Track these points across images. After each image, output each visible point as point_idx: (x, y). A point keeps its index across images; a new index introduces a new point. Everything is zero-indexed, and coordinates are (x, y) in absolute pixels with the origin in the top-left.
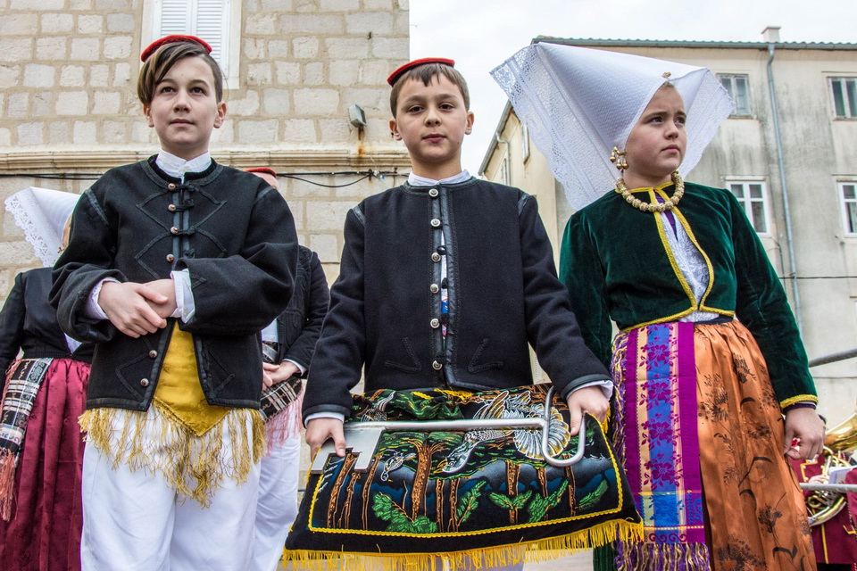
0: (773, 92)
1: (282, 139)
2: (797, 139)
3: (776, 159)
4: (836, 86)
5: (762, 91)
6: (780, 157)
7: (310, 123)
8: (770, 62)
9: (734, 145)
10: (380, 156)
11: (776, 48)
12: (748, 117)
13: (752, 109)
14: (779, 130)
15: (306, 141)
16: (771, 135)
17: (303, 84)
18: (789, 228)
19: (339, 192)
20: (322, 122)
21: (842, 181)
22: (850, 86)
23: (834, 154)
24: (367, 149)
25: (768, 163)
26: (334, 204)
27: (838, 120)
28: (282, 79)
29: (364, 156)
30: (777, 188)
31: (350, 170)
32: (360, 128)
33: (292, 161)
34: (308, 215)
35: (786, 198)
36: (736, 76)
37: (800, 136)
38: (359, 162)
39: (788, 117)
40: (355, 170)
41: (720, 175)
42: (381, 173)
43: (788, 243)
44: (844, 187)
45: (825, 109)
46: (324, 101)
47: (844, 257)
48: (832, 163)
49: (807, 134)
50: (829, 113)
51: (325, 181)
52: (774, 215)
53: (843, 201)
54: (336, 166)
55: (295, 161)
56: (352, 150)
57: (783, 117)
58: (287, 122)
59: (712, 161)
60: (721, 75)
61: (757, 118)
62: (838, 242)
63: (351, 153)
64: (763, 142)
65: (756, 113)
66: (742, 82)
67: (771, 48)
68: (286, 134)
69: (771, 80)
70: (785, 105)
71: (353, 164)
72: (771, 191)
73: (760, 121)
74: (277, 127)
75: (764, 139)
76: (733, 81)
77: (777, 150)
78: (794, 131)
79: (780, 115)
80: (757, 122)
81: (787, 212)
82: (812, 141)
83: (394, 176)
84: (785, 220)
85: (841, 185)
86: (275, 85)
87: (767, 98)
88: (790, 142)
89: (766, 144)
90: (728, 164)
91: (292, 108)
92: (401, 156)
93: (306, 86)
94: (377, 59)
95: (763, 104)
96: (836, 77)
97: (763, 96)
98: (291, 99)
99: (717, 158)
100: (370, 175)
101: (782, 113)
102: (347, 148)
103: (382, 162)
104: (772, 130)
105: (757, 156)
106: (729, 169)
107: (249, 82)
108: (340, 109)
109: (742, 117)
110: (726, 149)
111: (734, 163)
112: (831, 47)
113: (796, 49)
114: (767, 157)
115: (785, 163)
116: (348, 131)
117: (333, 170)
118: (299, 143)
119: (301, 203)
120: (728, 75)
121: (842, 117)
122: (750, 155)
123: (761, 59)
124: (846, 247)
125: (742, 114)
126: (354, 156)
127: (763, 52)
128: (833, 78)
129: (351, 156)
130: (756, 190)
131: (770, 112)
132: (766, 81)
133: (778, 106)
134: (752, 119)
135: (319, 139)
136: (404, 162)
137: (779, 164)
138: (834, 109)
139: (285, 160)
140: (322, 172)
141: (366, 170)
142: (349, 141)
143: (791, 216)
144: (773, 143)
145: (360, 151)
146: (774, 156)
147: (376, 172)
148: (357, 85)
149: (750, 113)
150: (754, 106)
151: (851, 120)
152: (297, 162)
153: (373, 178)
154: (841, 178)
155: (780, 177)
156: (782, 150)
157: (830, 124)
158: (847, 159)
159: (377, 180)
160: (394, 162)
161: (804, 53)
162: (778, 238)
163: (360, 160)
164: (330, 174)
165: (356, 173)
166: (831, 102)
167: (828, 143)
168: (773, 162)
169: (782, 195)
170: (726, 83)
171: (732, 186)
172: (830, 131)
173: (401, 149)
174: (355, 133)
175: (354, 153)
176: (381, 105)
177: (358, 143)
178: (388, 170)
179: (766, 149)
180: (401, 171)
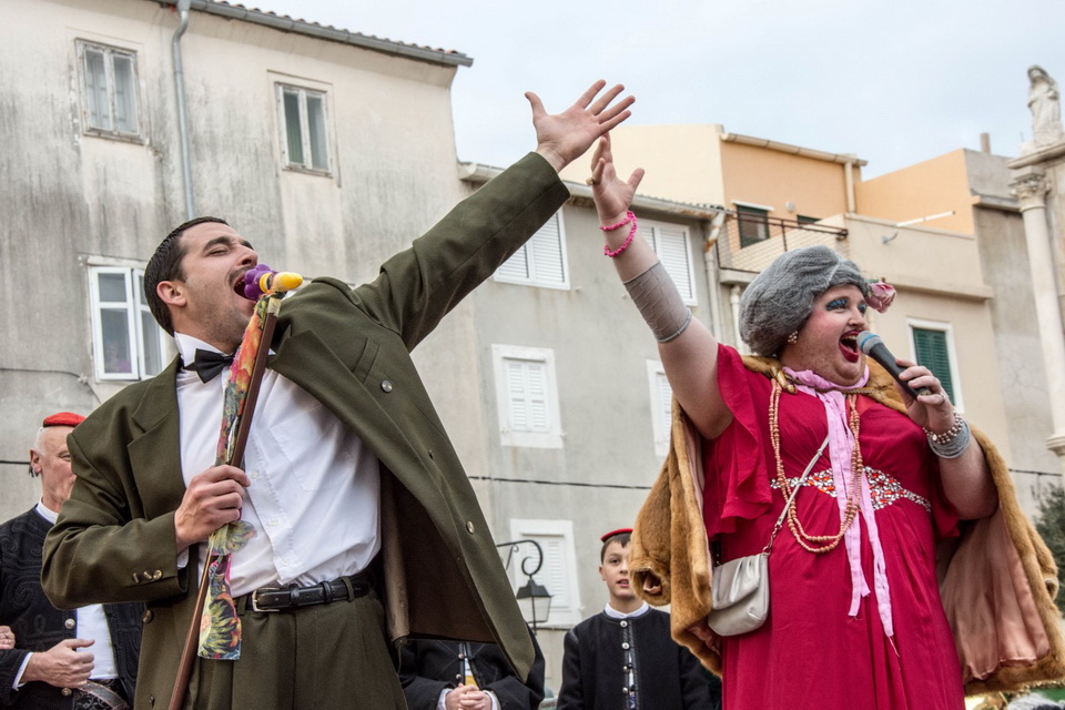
0: (183, 98)
2: (220, 196)
4: (291, 102)
5: (161, 91)
8: (179, 35)
9: (105, 193)
11: (193, 9)
12: (133, 140)
13: (141, 124)
14: (190, 173)
16: (175, 182)
22: (314, 105)
23: (283, 235)
27: (291, 169)
36: (113, 49)
37: (227, 192)
39: (206, 152)
41: (76, 253)
45: (271, 146)
49: (238, 188)
50: (277, 155)
57: (197, 150)
59: (63, 221)
60: (87, 42)
61: (151, 144)
64: (160, 195)
65: (149, 134)
66: (124, 63)
67: (184, 5)
69: (178, 71)
70: (201, 127)
73: (156, 152)
75: (163, 188)
76: (108, 60)
77: (186, 214)
78: (217, 179)
79: (195, 146)
80: (151, 153)
82: (247, 205)
87: (170, 106)
88: (207, 201)
89: (165, 200)
90: (94, 231)
95: (161, 116)
96: (290, 86)
97: (163, 102)
99: (72, 215)
101: (195, 141)
104: (178, 173)
105: (149, 221)
106: (95, 242)
109: (122, 139)
110: (90, 199)
111: (105, 231)
112: (287, 25)
113: (227, 18)
120: (99, 45)
121: (298, 165)
122: (135, 218)
123: (161, 24)
125: (124, 132)
127: (167, 11)
128: (286, 86)
131: (175, 137)
132: (169, 71)
133: (190, 128)
134: (141, 145)
138: (285, 146)
144: (177, 197)
149: (139, 133)
150: (145, 118)
151: (312, 173)
157: (277, 176)
158: (303, 247)
161: (239, 27)
166: (280, 134)
167: (274, 212)
170: (93, 60)
171: (102, 277)
172: (278, 189)
179: (165, 210)
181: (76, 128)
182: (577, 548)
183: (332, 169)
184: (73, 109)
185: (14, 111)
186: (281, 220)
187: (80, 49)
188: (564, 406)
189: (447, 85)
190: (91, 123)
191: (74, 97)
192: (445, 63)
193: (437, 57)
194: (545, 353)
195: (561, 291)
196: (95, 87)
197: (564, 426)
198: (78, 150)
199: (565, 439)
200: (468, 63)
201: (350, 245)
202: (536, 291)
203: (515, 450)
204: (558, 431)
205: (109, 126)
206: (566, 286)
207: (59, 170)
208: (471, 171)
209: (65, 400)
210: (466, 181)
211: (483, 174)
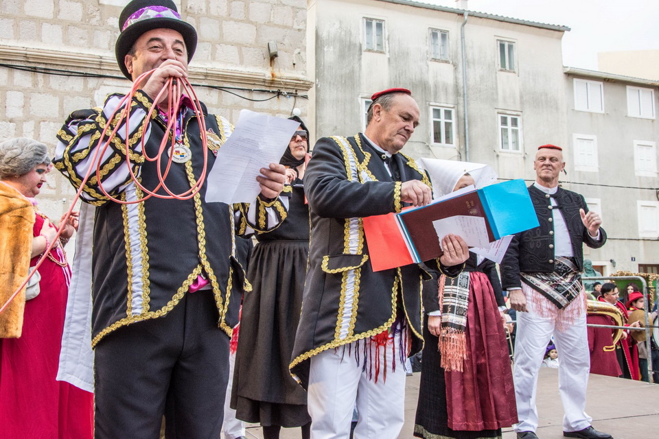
0: (463, 46)
1: (214, 59)
2: (476, 81)
3: (462, 93)
4: (502, 46)
5: (457, 44)
6: (465, 92)
7: (235, 49)
8: (464, 25)
9: (436, 81)
10: (287, 81)
11: (469, 15)
12: (447, 62)
13: (449, 56)
14: (465, 73)
15: (231, 63)
16: (460, 76)
17: (229, 17)
18: (467, 142)
19: (256, 105)
20: (243, 49)
21: (500, 113)
22: (510, 47)
23: (497, 94)
24: (277, 74)
25: (457, 96)
27: (501, 70)
28: (213, 11)
29: (276, 79)
30: (461, 114)
31: (264, 89)
32: (273, 57)
33: (222, 78)
35: (466, 121)
36: (441, 31)
37: (478, 79)
38: (272, 83)
39: (471, 65)
40: (268, 90)
41: (426, 101)
42: (288, 93)
43: (466, 152)
44: (502, 117)
45: (494, 62)
46: (245, 33)
47: (498, 165)
48: (495, 100)
49: (482, 78)
50: (496, 66)
51: (246, 95)
52: (458, 133)
53: (500, 126)
54: (255, 84)
55: (224, 78)
56: (266, 73)
57: (468, 65)
58: (217, 46)
59: (422, 90)
60: (432, 29)
61: (452, 63)
62: (495, 155)
63: (267, 76)
64: (455, 81)
65: (452, 59)
66: (445, 35)
67: (466, 14)
68: (217, 55)
69: (463, 37)
70: (470, 56)
71: (267, 85)
72: (458, 116)
73: (454, 66)
74: (210, 49)
75: (456, 78)
76: (439, 35)
77: (463, 87)
78: (475, 75)
79: (467, 63)
80: (452, 66)
81: (467, 131)
82: (485, 83)
83: (295, 96)
84: (465, 136)
85: (500, 116)
86: (209, 16)
87: (460, 49)
88: (471, 82)
89: (457, 82)
90: (432, 94)
91: (221, 35)
92: (302, 82)
93: (232, 19)
94: (284, 5)
95: (456, 53)
96: (502, 41)
97: (457, 48)
98: (221, 28)
99: (425, 89)
100: (279, 93)
101: (468, 62)
102: (264, 72)
103: (288, 85)
104: (461, 73)
105: (451, 90)
106: (433, 98)
107: (188, 10)
108: (257, 41)
109: (443, 62)
110: (431, 83)
111: (436, 93)
112: (502, 19)
113: (481, 18)
114: (457, 93)
115: (468, 97)
116: (263, 58)
117: (253, 88)
118: (227, 63)
119: (228, 111)
120: (437, 30)
121: (504, 69)
122: (446, 89)
123: (458, 21)
124: (500, 158)
125: (443, 59)
126: (269, 79)
127: (460, 16)
128: (500, 41)
129: (267, 78)
130: (448, 114)
131: (461, 60)
132: (460, 37)
133: (466, 57)
134: (449, 63)
135: (242, 63)
136: (303, 87)
137: (464, 97)
138: (500, 63)
139: (218, 76)
140: (244, 88)
141: (276, 90)
142: (263, 66)
143: (469, 134)
144: (461, 82)
145: (273, 75)
146: (461, 91)
147: (284, 92)
148: (269, 23)
149: (449, 59)
150: (451, 54)
151: (509, 72)
152: (227, 78)
153: (280, 96)
154: (500, 111)
155: (464, 107)
156: (467, 87)
157: (496, 73)
158: (504, 98)
159: (284, 98)
160: (296, 86)
161: (485, 21)
162: (460, 149)
163: (272, 82)
164: (250, 90)
165: (269, 91)
166: (498, 58)
167: (494, 86)
168: (460, 96)
169: (464, 119)
170: (434, 35)
171: (434, 109)
172: (496, 77)
173: (301, 77)
174: (267, 60)
175: (268, 76)
176: (286, 41)
177: (270, 69)
178: (291, 91)
179: (456, 86)
180: (300, 93)
181: (427, 58)
182: (602, 209)
183: (516, 70)
184: (427, 52)
185: (408, 54)
186: (497, 89)
187: (430, 31)
188: (600, 156)
189: (560, 38)
190: (432, 56)
191: (427, 48)
192: (559, 30)
193: (557, 28)
194: (594, 137)
195: (601, 114)
196: (434, 44)
197: (599, 164)
198: (428, 66)
199: (599, 169)
200: (569, 30)
201: (521, 97)
202: (591, 114)
203: (580, 172)
204: (597, 165)
205: (438, 57)
206: (603, 112)
207: (422, 73)
208: (568, 70)
209: (421, 152)
210: (565, 73)
211: (573, 71)
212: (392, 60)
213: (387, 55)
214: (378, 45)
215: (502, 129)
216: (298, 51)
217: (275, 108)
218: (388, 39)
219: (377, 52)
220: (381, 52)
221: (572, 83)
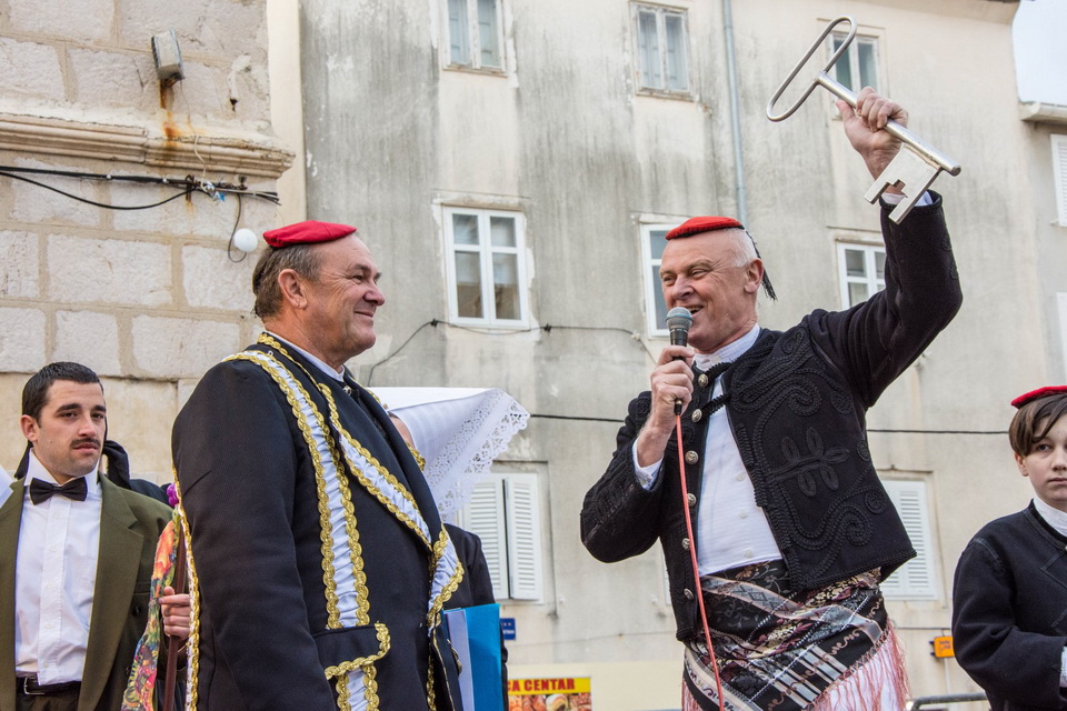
0: (732, 54)
2: (769, 149)
3: (731, 186)
5: (711, 47)
6: (740, 184)
7: (48, 55)
9: (657, 152)
10: (214, 149)
12: (684, 97)
13: (691, 81)
14: (739, 127)
15: (40, 96)
16: (724, 137)
19: (122, 220)
20: (76, 55)
21: (843, 241)
22: (865, 51)
23: (832, 185)
24: (183, 129)
25: (718, 195)
26: (110, 246)
29: (179, 145)
31: (143, 172)
32: (169, 81)
33: (12, 139)
34: (52, 268)
36: (665, 9)
37: (776, 145)
38: (167, 157)
40: (157, 176)
41: (629, 211)
42: (218, 186)
44: (847, 251)
46: (79, 7)
48: (827, 204)
51: (89, 191)
53: (844, 280)
54: (113, 160)
55: (16, 139)
56: (150, 127)
57: (746, 104)
59: (616, 180)
60: (640, 3)
61: (701, 100)
63: (152, 136)
64: (709, 151)
65: (699, 90)
66: (675, 21)
69: (728, 26)
70: (750, 80)
71: (152, 161)
73: (706, 108)
75: (712, 144)
76: (660, 19)
77: (734, 169)
79: (744, 99)
80: (700, 109)
82: (797, 157)
83: (238, 195)
85: (842, 248)
87: (720, 62)
88: (757, 155)
89: (714, 155)
90: (646, 190)
92: (258, 154)
95: (711, 73)
96: (841, 33)
97: (713, 58)
99: (625, 174)
100: (190, 187)
101: (744, 95)
102: (141, 124)
103: (216, 162)
104: (727, 128)
105: (698, 178)
106: (647, 200)
108: (116, 32)
109: (673, 97)
110: (642, 158)
111: (656, 189)
114: (716, 184)
115: (747, 197)
116: (137, 83)
117: (110, 171)
118: (26, 97)
119: (33, 238)
120: (651, 4)
122: (685, 175)
125: (675, 90)
126: (158, 143)
128: (837, 33)
129: (152, 143)
131: (724, 92)
132: (719, 26)
133: (739, 82)
134: (692, 101)
135: (72, 96)
136: (262, 167)
137: (736, 197)
140: (81, 170)
141: (180, 176)
142: (141, 107)
144: (726, 156)
145: (170, 133)
146: (728, 180)
147: (207, 181)
149: (690, 89)
150: (696, 75)
152: (24, 141)
153: (194, 195)
154: (843, 234)
156: (744, 169)
157: (827, 126)
158: (854, 200)
159: (208, 201)
160: (241, 164)
163: (169, 153)
164: (100, 178)
165: (159, 181)
167: (823, 163)
168: (726, 194)
170: (646, 21)
171: (654, 234)
172: (827, 139)
173: (256, 138)
174: (153, 90)
175: (155, 134)
176: (208, 35)
177: (161, 114)
178: (226, 180)
179: (714, 165)
180: (254, 187)
181: (629, 88)
184: (627, 70)
185: (571, 75)
186: (831, 170)
187: (634, 10)
189: (1008, 21)
190: (643, 83)
191: (627, 58)
196: (647, 46)
198: (630, 110)
205: (661, 85)
207: (613, 130)
208: (1033, 111)
209: (618, 357)
210: (1027, 121)
211: (1048, 112)
212: (527, 95)
213: (514, 82)
214: (485, 51)
215: (849, 284)
216: (243, 61)
217: (181, 229)
218: (514, 35)
219: (482, 71)
220: (494, 73)
221: (1048, 148)
